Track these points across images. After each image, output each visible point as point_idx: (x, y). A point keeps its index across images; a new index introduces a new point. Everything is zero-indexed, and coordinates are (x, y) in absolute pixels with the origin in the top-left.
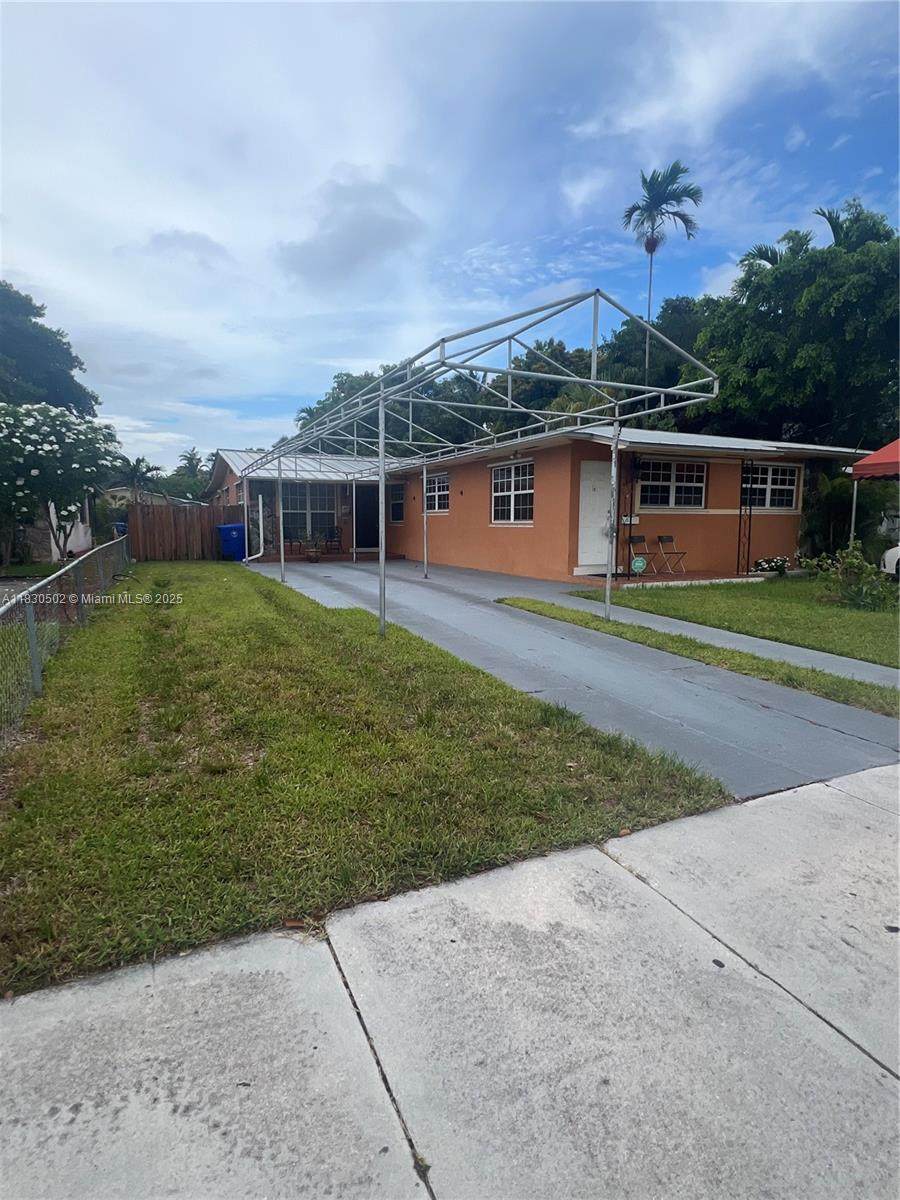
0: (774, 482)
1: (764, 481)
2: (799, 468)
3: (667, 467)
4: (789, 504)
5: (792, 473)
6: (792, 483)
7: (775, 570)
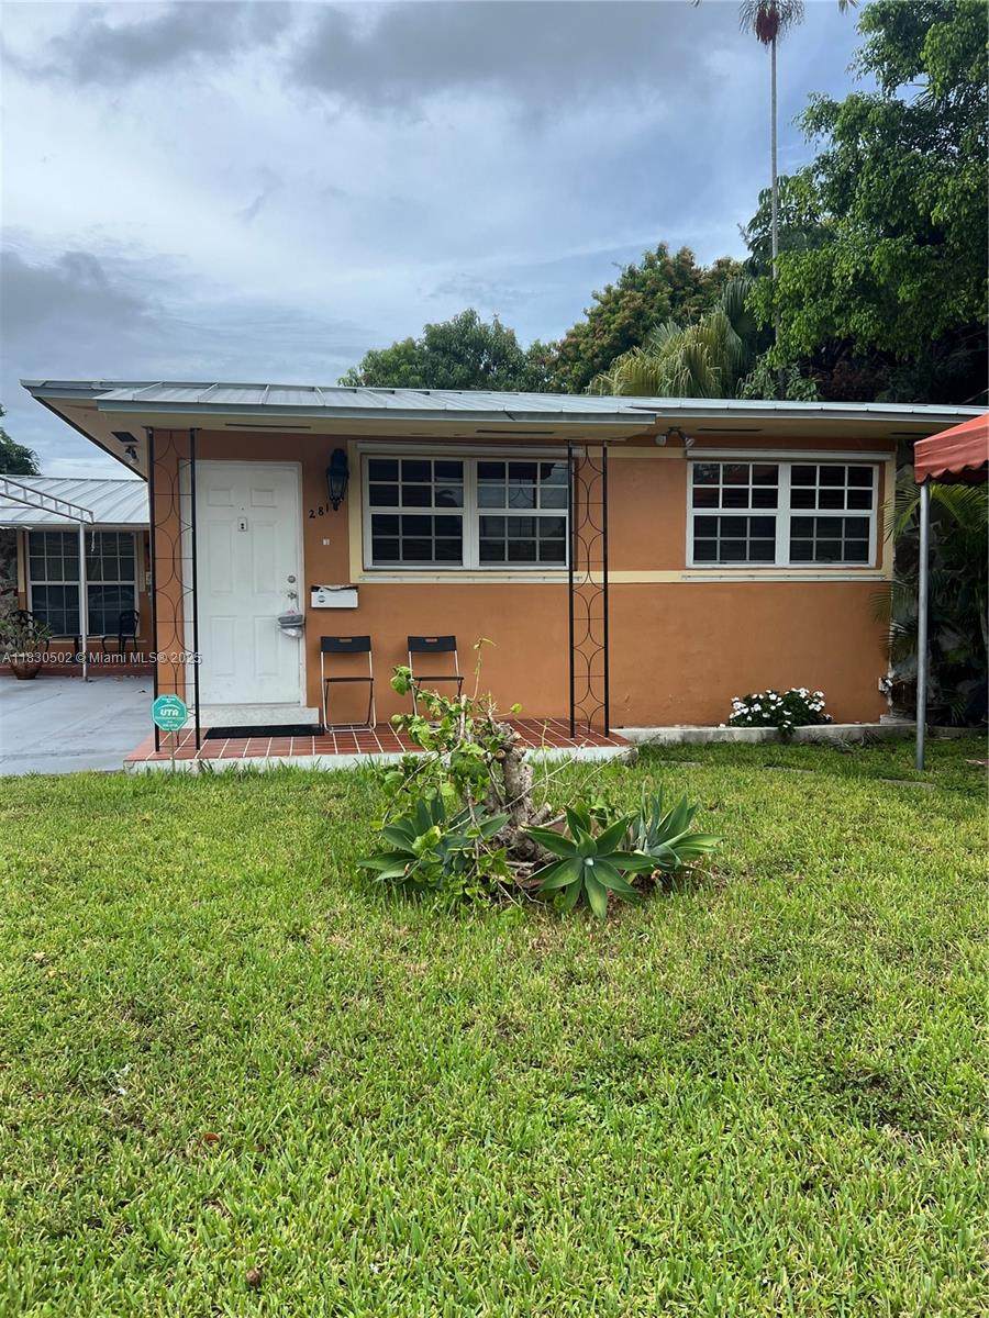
0: (799, 500)
1: (769, 499)
2: (882, 464)
3: (453, 470)
4: (859, 553)
5: (862, 475)
6: (861, 500)
7: (767, 723)
